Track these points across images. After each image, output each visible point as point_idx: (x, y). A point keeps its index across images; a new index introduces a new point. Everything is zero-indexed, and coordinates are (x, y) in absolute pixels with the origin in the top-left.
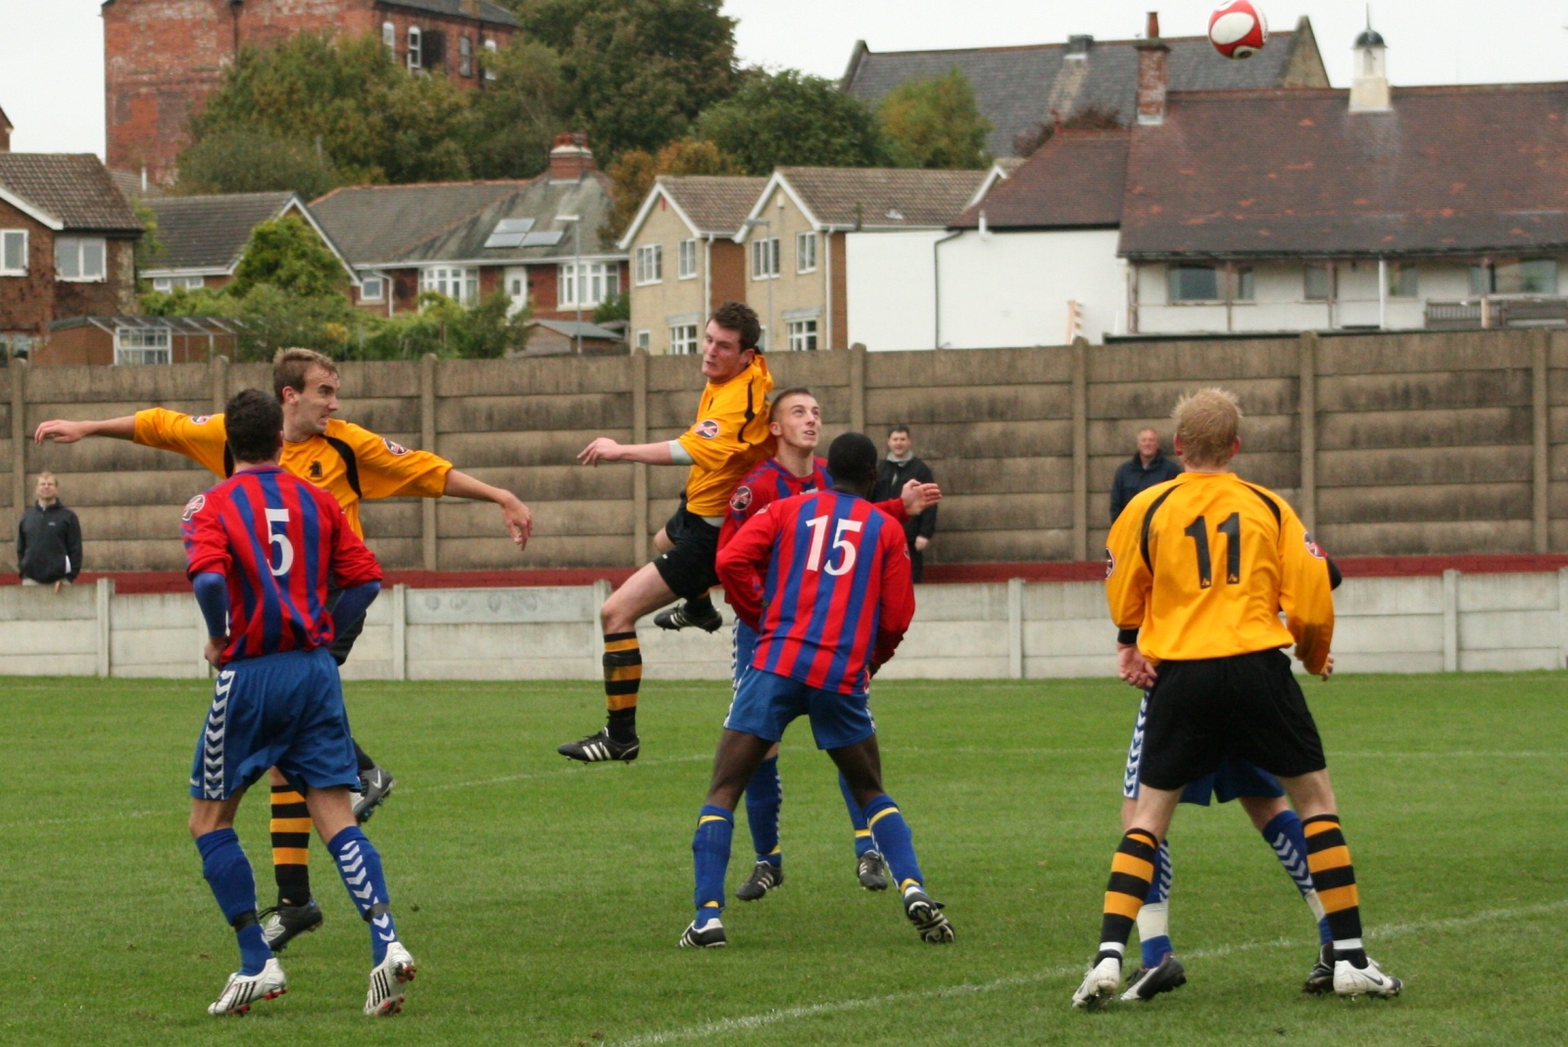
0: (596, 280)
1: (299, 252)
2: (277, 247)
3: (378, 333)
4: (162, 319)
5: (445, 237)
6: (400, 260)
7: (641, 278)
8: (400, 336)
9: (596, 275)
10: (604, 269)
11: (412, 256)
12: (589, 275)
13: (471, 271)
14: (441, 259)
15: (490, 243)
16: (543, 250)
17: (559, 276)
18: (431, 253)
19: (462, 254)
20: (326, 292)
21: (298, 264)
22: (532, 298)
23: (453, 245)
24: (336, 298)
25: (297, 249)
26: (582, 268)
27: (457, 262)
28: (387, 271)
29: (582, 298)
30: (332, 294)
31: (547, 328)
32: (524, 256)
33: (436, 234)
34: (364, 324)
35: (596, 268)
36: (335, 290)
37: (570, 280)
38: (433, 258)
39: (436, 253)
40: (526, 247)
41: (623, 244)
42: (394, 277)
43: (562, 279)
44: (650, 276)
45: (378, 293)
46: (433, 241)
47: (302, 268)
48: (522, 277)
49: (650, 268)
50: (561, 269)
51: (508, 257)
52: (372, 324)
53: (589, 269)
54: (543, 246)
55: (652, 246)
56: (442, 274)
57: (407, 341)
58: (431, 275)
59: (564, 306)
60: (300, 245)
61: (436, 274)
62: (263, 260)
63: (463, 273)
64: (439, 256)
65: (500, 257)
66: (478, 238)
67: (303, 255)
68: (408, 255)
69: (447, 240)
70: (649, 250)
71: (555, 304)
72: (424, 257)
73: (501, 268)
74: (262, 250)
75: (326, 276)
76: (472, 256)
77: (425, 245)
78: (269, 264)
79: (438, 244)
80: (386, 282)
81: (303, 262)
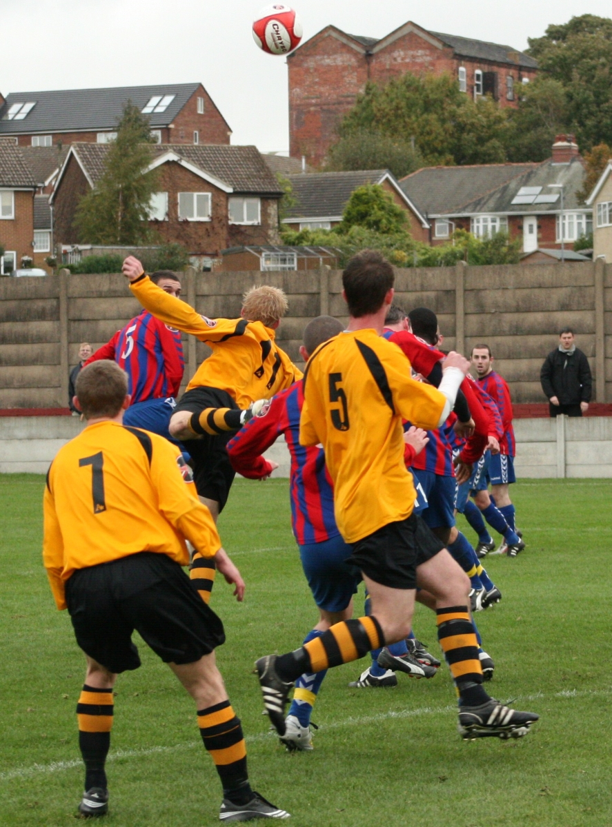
0: (579, 224)
1: (380, 206)
2: (367, 203)
3: (427, 256)
4: (291, 248)
5: (487, 197)
6: (459, 212)
7: (600, 223)
8: (439, 258)
9: (580, 221)
10: (584, 217)
11: (467, 209)
12: (575, 221)
13: (502, 219)
14: (485, 211)
15: (515, 201)
16: (547, 206)
17: (557, 222)
18: (478, 208)
19: (497, 209)
20: (397, 231)
21: (380, 213)
22: (540, 236)
23: (491, 204)
24: (403, 234)
25: (379, 204)
26: (571, 217)
27: (494, 213)
28: (451, 219)
29: (570, 236)
30: (401, 232)
31: (544, 253)
32: (535, 210)
33: (481, 196)
34: (418, 251)
35: (579, 217)
36: (402, 229)
37: (564, 224)
38: (479, 211)
39: (481, 208)
40: (537, 204)
41: (588, 202)
42: (455, 222)
43: (558, 224)
44: (605, 222)
45: (446, 233)
46: (480, 200)
47: (383, 215)
48: (534, 222)
49: (605, 216)
50: (558, 218)
51: (525, 210)
52: (423, 251)
53: (575, 217)
54: (547, 203)
55: (606, 203)
56: (485, 220)
57: (443, 262)
58: (478, 222)
59: (558, 241)
60: (381, 202)
61: (481, 221)
62: (358, 211)
63: (498, 220)
64: (483, 209)
65: (521, 210)
66: (507, 198)
67: (382, 208)
68: (464, 209)
69: (488, 200)
70: (605, 206)
71: (554, 239)
72: (474, 211)
73: (521, 217)
74: (358, 205)
75: (397, 221)
76: (504, 210)
77: (474, 202)
78: (362, 213)
79: (483, 202)
80: (450, 225)
81: (383, 213)
